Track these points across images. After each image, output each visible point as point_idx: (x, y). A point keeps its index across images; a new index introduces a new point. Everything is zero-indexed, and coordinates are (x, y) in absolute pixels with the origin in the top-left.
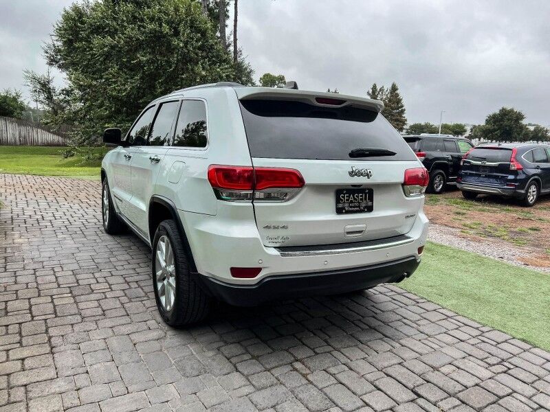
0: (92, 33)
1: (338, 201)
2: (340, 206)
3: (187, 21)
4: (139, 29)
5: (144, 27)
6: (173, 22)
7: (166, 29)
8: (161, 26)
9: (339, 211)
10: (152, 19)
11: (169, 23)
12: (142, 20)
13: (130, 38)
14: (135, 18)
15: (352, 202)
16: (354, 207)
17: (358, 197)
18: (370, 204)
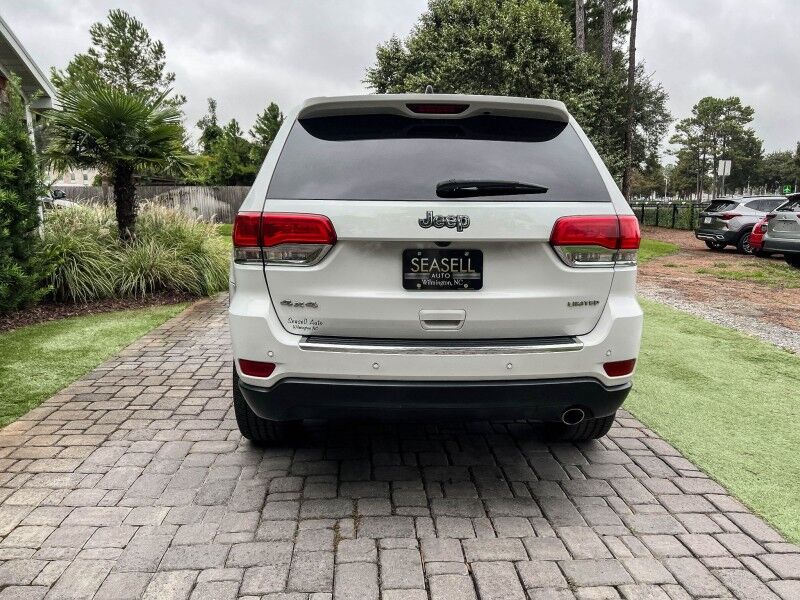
0: (406, 71)
1: (407, 267)
2: (412, 276)
3: (528, 34)
4: (461, 56)
5: (468, 52)
6: (508, 39)
7: (497, 50)
8: (490, 47)
9: (409, 285)
10: (479, 40)
11: (502, 41)
12: (467, 44)
13: (448, 70)
14: (460, 42)
15: (435, 271)
16: (440, 280)
17: (449, 263)
18: (475, 275)
